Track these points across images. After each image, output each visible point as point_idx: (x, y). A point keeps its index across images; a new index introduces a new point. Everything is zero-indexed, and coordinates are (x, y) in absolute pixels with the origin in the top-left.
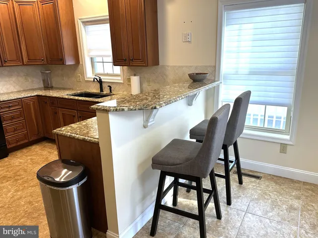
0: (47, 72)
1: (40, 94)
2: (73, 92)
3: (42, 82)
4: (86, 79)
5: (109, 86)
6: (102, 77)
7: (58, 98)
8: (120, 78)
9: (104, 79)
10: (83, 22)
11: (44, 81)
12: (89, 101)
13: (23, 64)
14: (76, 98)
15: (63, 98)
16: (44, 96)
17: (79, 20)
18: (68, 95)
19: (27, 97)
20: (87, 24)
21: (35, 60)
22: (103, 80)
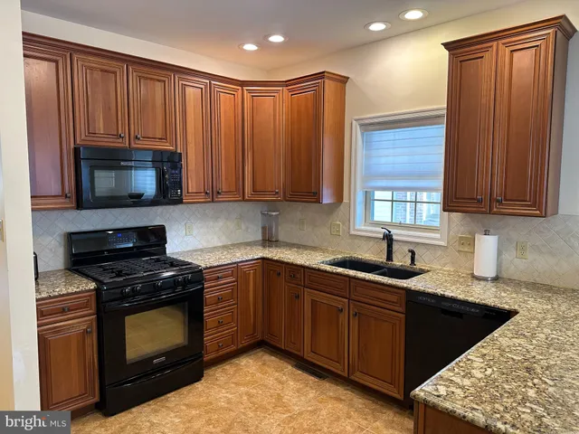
0: (274, 213)
1: (269, 256)
2: (331, 258)
3: (260, 230)
4: (352, 232)
5: (409, 251)
6: (393, 231)
7: (308, 268)
8: (438, 236)
9: (397, 235)
10: (361, 125)
11: (264, 228)
12: (383, 284)
13: (244, 200)
14: (340, 270)
15: (319, 270)
16: (277, 261)
17: (354, 122)
18: (323, 263)
19: (247, 261)
20: (370, 128)
21: (264, 192)
22: (394, 237)
